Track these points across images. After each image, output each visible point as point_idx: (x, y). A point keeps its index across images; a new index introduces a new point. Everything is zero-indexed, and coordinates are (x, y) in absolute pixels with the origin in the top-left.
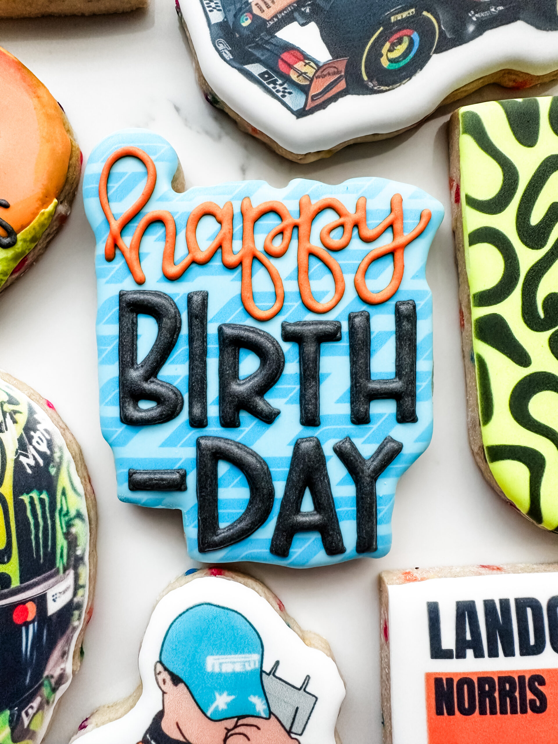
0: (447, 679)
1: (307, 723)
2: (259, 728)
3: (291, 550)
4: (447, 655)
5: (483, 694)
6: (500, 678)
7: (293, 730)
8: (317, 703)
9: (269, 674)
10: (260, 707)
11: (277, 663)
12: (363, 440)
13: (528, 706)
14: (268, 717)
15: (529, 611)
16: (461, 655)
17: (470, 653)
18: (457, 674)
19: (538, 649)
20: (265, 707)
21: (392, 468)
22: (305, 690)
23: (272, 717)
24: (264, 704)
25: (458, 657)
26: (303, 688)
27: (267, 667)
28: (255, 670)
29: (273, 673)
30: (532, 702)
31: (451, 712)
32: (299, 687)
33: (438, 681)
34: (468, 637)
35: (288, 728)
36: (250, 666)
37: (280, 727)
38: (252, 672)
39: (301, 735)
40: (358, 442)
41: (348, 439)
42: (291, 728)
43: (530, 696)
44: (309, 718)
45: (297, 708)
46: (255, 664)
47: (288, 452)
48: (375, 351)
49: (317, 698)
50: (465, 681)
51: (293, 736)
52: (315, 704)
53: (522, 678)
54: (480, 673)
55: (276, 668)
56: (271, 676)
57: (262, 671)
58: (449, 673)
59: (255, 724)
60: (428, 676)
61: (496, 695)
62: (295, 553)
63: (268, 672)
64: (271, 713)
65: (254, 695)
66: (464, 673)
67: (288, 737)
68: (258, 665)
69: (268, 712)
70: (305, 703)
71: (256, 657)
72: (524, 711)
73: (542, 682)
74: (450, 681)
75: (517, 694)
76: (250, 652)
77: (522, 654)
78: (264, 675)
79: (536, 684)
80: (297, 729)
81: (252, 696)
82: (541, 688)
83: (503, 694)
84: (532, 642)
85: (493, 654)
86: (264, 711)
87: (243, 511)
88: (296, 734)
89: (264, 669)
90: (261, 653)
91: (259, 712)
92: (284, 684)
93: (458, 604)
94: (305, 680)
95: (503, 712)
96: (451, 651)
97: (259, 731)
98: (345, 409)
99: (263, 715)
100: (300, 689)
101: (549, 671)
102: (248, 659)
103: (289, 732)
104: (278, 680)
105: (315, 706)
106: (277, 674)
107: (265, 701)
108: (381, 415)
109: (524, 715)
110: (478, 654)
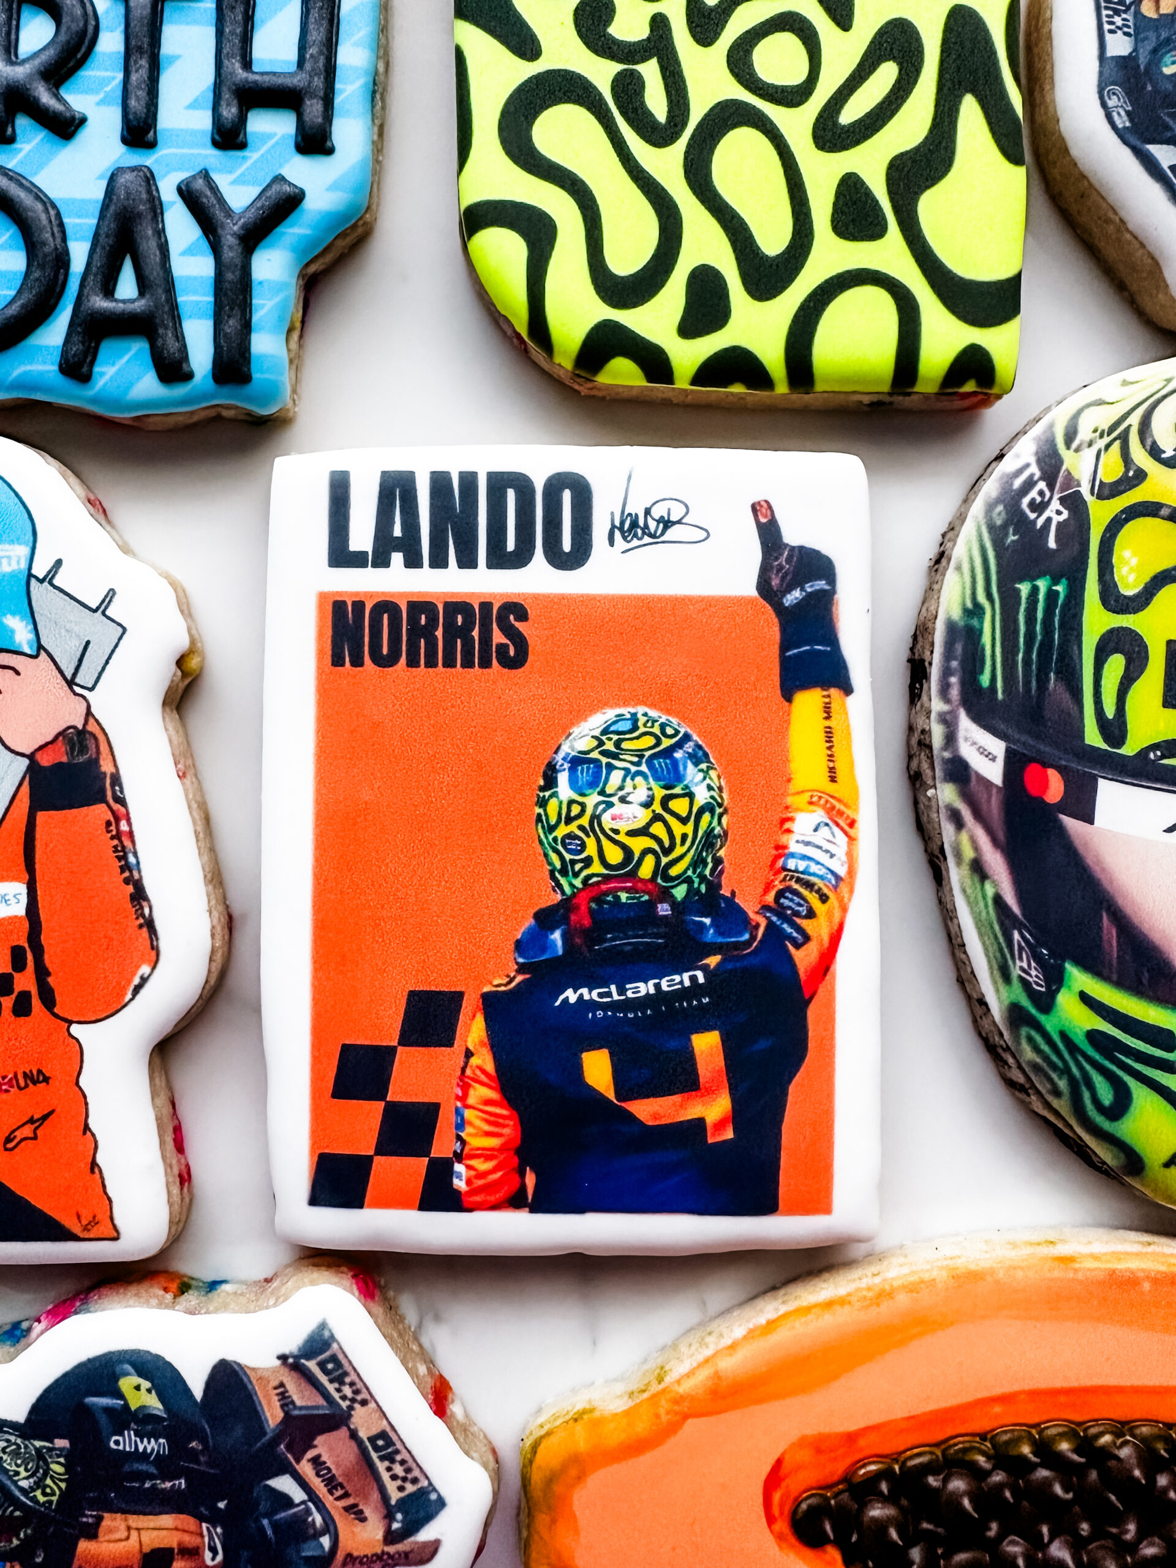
0: (354, 603)
1: (103, 669)
2: (18, 673)
3: (97, 369)
4: (357, 560)
5: (415, 632)
6: (447, 605)
7: (78, 680)
8: (125, 637)
9: (42, 581)
10: (23, 636)
11: (59, 563)
12: (232, 177)
13: (494, 655)
14: (35, 653)
15: (511, 494)
16: (381, 560)
17: (397, 558)
18: (371, 595)
19: (520, 558)
20: (32, 636)
21: (284, 233)
22: (104, 613)
23: (43, 653)
24: (30, 632)
25: (375, 565)
26: (102, 609)
27: (39, 570)
28: (20, 571)
29: (49, 579)
30: (502, 649)
31: (357, 662)
32: (94, 607)
33: (339, 607)
34: (397, 532)
35: (69, 677)
36: (10, 565)
37: (55, 672)
38: (13, 575)
39: (91, 689)
40: (222, 181)
41: (205, 175)
42: (75, 675)
43: (498, 637)
44: (107, 662)
45: (88, 643)
46: (18, 562)
47: (98, 192)
48: (262, 21)
49: (124, 630)
50: (386, 607)
51: (77, 690)
52: (120, 638)
53: (486, 606)
54: (412, 594)
55: (56, 573)
56: (46, 584)
57: (30, 576)
58: (357, 594)
59: (12, 665)
60: (323, 597)
61: (439, 633)
62: (102, 374)
63: (41, 577)
64: (40, 647)
65: (13, 614)
66: (383, 593)
67: (69, 691)
68: (24, 565)
69: (35, 645)
70: (101, 634)
71: (23, 551)
72: (485, 663)
73: (523, 615)
74: (359, 606)
75: (475, 633)
76: (12, 542)
77: (490, 566)
78: (33, 581)
79: (512, 617)
80: (85, 677)
81: (9, 616)
82: (519, 625)
83: (452, 632)
84: (511, 546)
85: (439, 561)
86: (29, 643)
87: (13, 293)
88: (82, 687)
89: (34, 572)
90: (31, 544)
91: (20, 645)
92: (67, 598)
93: (384, 473)
94: (106, 596)
95: (449, 663)
96: (364, 554)
97: (18, 677)
98: (203, 121)
99: (28, 651)
100: (95, 611)
101: (536, 597)
102: (7, 554)
103: (71, 683)
104: (57, 592)
105: (121, 642)
106: (56, 582)
107: (31, 627)
108: (265, 137)
109: (486, 671)
110: (413, 561)
